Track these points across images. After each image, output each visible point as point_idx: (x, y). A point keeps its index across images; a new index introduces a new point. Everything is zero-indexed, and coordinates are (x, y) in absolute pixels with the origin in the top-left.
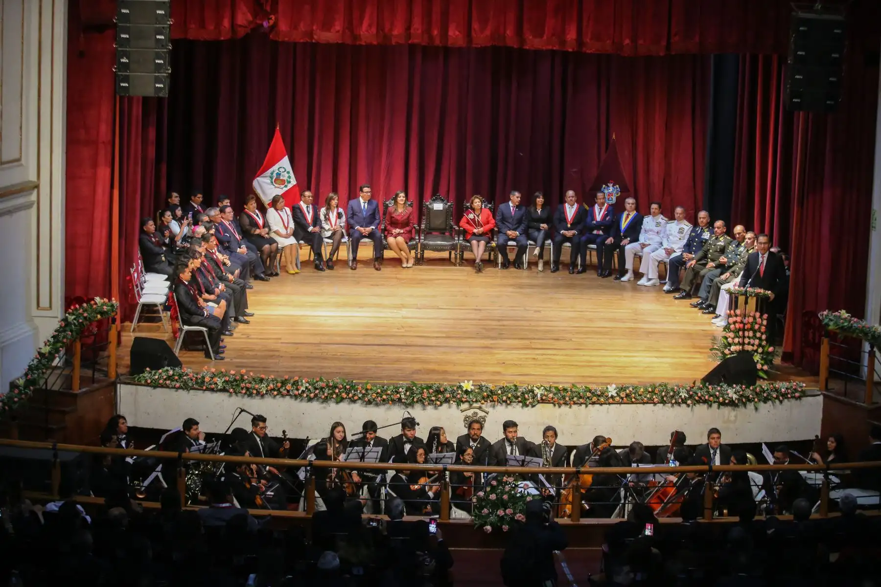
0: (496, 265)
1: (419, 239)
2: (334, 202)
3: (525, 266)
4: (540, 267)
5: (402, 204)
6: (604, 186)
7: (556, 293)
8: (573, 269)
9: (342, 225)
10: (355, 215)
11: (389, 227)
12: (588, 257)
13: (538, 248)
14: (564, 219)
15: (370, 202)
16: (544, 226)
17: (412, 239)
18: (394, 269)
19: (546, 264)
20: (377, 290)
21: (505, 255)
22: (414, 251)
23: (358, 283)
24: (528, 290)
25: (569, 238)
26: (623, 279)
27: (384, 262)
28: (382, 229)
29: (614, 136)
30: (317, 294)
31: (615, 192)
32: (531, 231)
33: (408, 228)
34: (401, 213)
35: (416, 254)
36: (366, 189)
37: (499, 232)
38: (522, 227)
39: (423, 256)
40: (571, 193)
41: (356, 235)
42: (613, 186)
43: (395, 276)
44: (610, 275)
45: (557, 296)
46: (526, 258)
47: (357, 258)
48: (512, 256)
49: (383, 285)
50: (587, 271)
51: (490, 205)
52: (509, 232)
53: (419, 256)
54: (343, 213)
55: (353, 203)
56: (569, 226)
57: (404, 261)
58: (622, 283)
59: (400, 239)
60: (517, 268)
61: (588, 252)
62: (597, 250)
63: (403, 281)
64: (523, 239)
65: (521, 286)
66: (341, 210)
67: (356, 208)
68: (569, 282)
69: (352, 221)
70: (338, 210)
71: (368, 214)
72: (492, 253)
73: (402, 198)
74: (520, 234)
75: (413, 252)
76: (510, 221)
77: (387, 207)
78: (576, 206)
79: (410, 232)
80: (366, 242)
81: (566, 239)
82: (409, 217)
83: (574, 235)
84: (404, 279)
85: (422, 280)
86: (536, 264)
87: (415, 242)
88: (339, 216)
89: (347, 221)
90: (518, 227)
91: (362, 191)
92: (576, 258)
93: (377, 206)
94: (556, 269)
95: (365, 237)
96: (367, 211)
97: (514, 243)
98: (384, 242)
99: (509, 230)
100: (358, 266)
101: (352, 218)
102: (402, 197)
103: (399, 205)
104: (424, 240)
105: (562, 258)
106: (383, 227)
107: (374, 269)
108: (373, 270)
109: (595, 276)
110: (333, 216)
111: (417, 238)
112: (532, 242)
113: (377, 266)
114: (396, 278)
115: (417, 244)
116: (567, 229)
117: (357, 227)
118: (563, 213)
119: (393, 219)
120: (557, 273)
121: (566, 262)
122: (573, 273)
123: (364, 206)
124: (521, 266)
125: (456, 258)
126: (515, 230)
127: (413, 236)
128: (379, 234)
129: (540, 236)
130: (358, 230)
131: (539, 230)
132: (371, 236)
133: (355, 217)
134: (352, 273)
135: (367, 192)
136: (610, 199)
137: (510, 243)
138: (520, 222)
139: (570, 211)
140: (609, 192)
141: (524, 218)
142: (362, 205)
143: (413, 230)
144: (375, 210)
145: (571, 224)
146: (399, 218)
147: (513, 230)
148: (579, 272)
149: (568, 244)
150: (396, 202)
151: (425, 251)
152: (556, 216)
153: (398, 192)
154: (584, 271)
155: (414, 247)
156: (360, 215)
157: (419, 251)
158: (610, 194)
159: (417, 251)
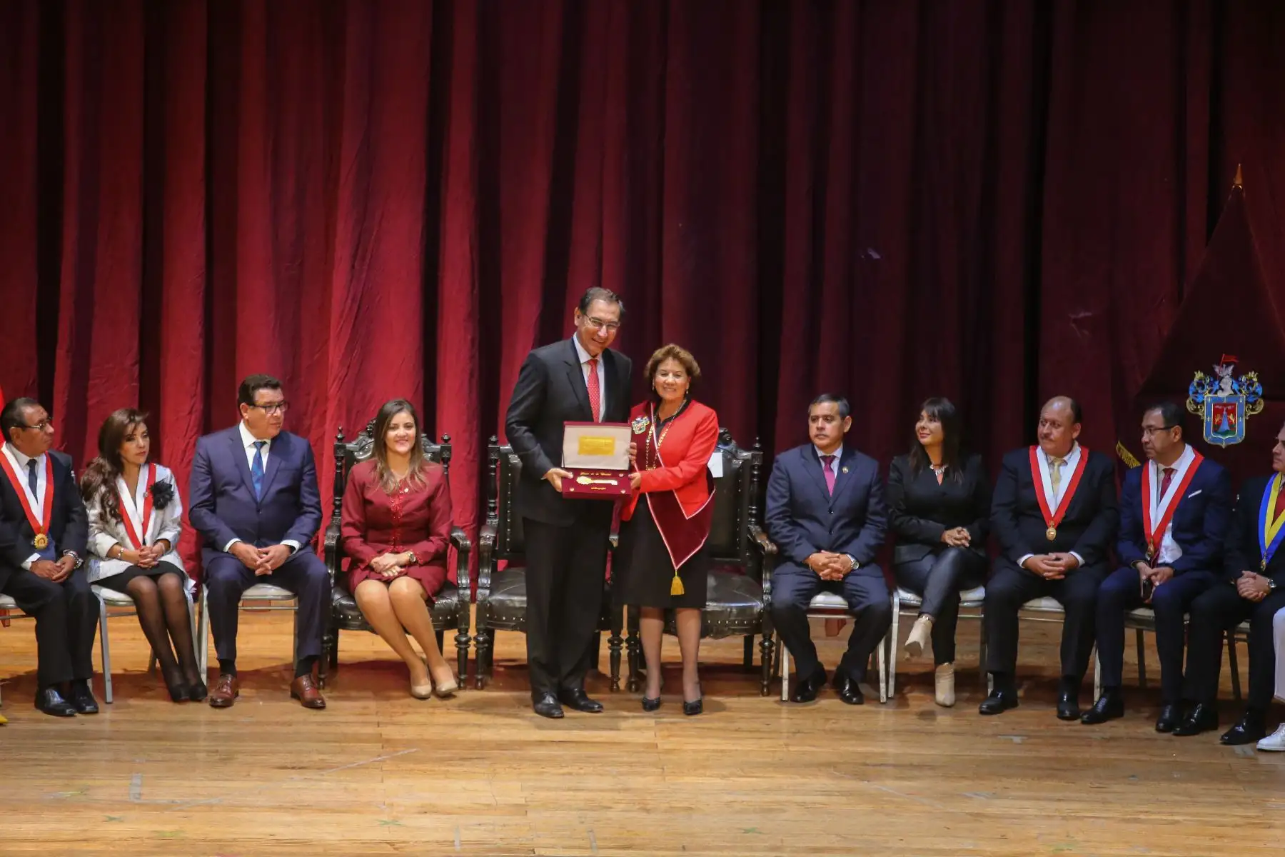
0: (773, 685)
1: (474, 585)
2: (137, 445)
3: (886, 689)
4: (944, 689)
5: (403, 455)
6: (1199, 375)
7: (995, 796)
8: (1073, 700)
9: (169, 535)
10: (223, 493)
11: (356, 544)
12: (1130, 655)
13: (925, 619)
14: (1031, 507)
15: (278, 445)
16: (957, 536)
17: (447, 586)
18: (372, 705)
19: (964, 681)
20: (295, 786)
21: (804, 650)
22: (454, 633)
23: (227, 759)
24: (890, 785)
25: (1053, 582)
26: (1264, 743)
27: (343, 677)
28: (328, 550)
29: (1238, 181)
30: (59, 805)
31: (1242, 398)
32: (905, 553)
33: (429, 546)
34: (404, 483)
35: (462, 645)
36: (265, 395)
37: (781, 557)
38: (868, 536)
39: (490, 649)
40: (1057, 407)
41: (226, 571)
42: (1235, 376)
43: (370, 730)
44: (1207, 724)
45: (998, 807)
46: (887, 659)
47: (240, 666)
48: (830, 652)
49: (321, 767)
50: (1128, 713)
51: (746, 454)
52: (820, 558)
53: (472, 650)
54: (174, 488)
55: (213, 444)
56: (1052, 533)
57: (419, 670)
58: (1263, 759)
59: (406, 587)
60: (848, 700)
61: (1130, 634)
62: (1158, 625)
63: (402, 752)
64: (871, 586)
65: (864, 769)
66: (164, 473)
67: (225, 468)
68: (1048, 752)
69: (211, 521)
70: (152, 474)
71: (276, 487)
72: (758, 639)
73: (401, 431)
74: (862, 566)
75: (450, 636)
76: (820, 514)
77: (348, 460)
78: (1075, 459)
79: (439, 559)
80: (269, 602)
81: (1038, 585)
82: (431, 499)
83: (1071, 570)
84: (409, 743)
85: (481, 745)
86: (927, 682)
87: (455, 599)
88: (159, 497)
89: (190, 519)
90: (856, 535)
91: (252, 403)
92: (1083, 663)
93: (310, 458)
94: (1005, 703)
95: (264, 579)
96: (267, 479)
97: (836, 601)
98: (338, 598)
99: (819, 550)
100: (242, 692)
101: (212, 506)
102: (402, 424)
103: (390, 454)
104: (493, 589)
105: (1026, 657)
106: (329, 539)
107: (296, 705)
108: (292, 710)
109: (1150, 730)
110: (133, 502)
111: (464, 581)
112: (909, 597)
113: (309, 693)
114: (379, 739)
115: (463, 605)
116: (1043, 547)
117: (233, 543)
118: (1028, 482)
119: (370, 508)
120: (1009, 715)
121: (1048, 673)
122: (1073, 717)
123: (258, 459)
124: (864, 689)
125: (615, 659)
126: (837, 547)
127: (450, 577)
128: (319, 567)
129: (940, 571)
130: (233, 555)
131: (939, 548)
132: (287, 574)
133: (219, 500)
134: (211, 723)
135: (268, 406)
136: (1225, 427)
137: (821, 600)
138: (857, 517)
139: (1055, 480)
140: (1218, 402)
141: (873, 501)
142: (251, 453)
143: (452, 554)
144: (298, 476)
145: (1058, 528)
146: (394, 503)
147: (832, 549)
148: (1095, 718)
149: (1048, 604)
150: (382, 448)
151: (499, 634)
152: (1002, 493)
153: (390, 406)
154: (1113, 711)
155: (453, 619)
156: (241, 494)
157: (472, 633)
158: (1222, 409)
159: (464, 632)
